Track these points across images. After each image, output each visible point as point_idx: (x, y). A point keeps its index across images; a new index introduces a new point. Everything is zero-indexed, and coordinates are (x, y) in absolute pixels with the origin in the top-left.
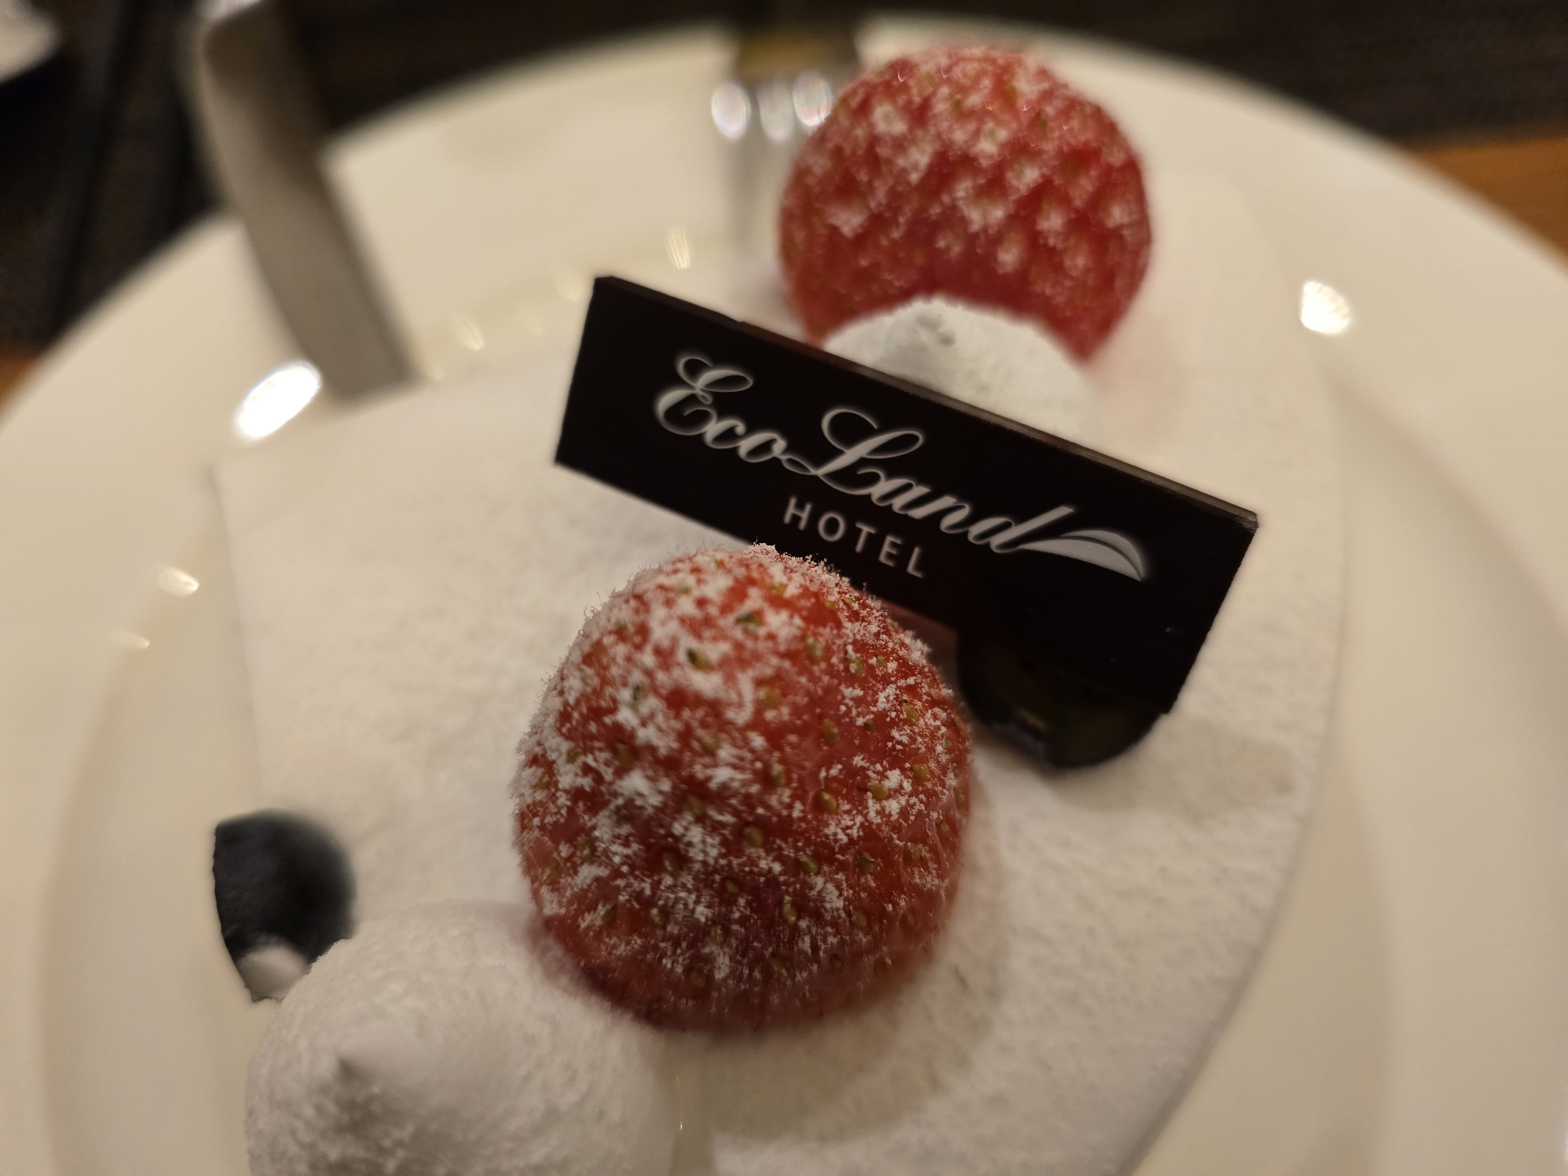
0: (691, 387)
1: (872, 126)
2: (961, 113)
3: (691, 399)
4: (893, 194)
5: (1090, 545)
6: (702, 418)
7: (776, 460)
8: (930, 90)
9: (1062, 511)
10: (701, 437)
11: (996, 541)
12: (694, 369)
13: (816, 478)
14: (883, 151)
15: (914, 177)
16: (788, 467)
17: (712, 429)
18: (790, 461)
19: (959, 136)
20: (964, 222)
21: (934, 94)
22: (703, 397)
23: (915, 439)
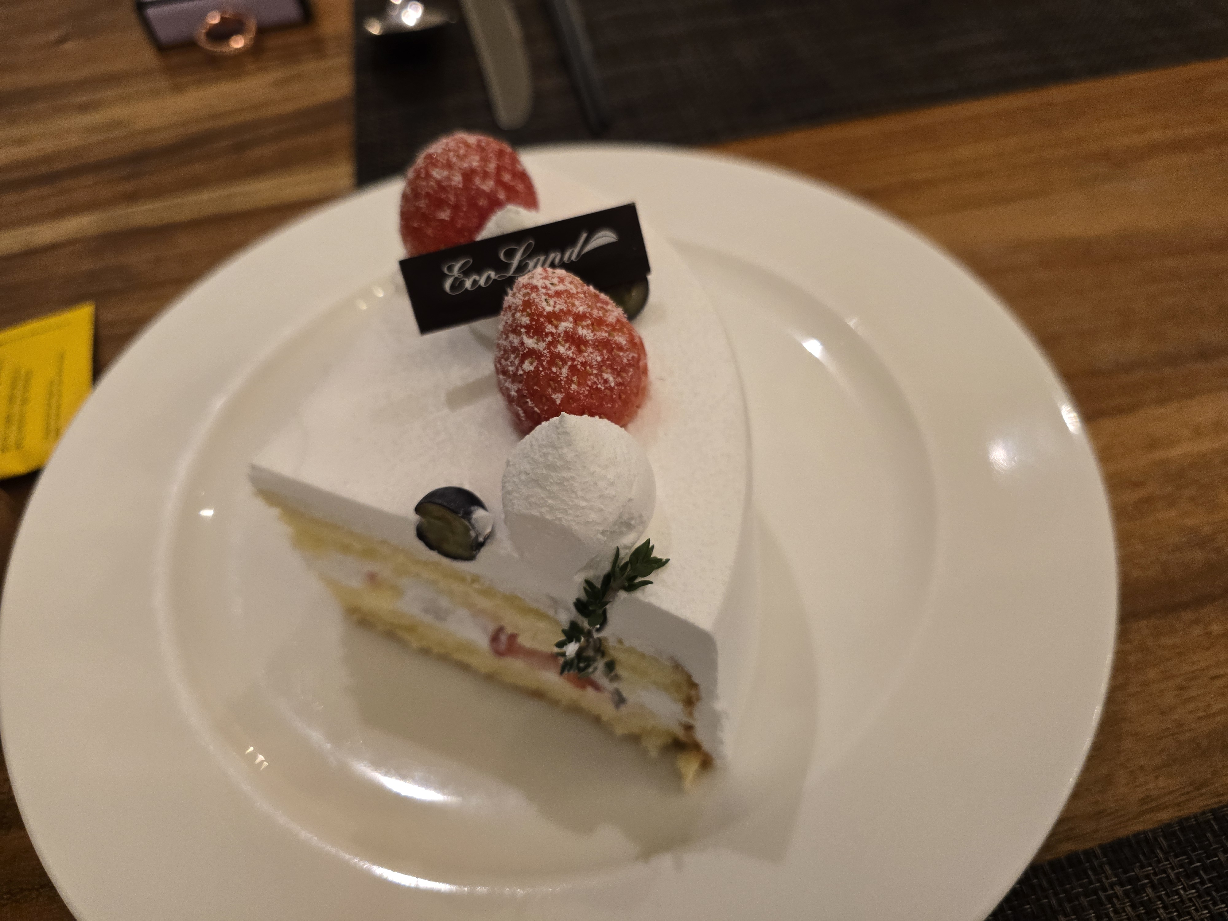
0: (453, 276)
1: (435, 179)
2: (461, 158)
3: (456, 279)
4: (456, 195)
5: (598, 240)
6: (462, 283)
7: (495, 280)
8: (446, 157)
9: (584, 236)
10: (466, 290)
11: (574, 257)
12: (450, 268)
13: (510, 276)
14: (445, 184)
15: (460, 186)
16: (498, 279)
17: (468, 284)
18: (499, 277)
19: (465, 165)
20: (483, 191)
21: (449, 157)
22: (459, 276)
23: (531, 243)
